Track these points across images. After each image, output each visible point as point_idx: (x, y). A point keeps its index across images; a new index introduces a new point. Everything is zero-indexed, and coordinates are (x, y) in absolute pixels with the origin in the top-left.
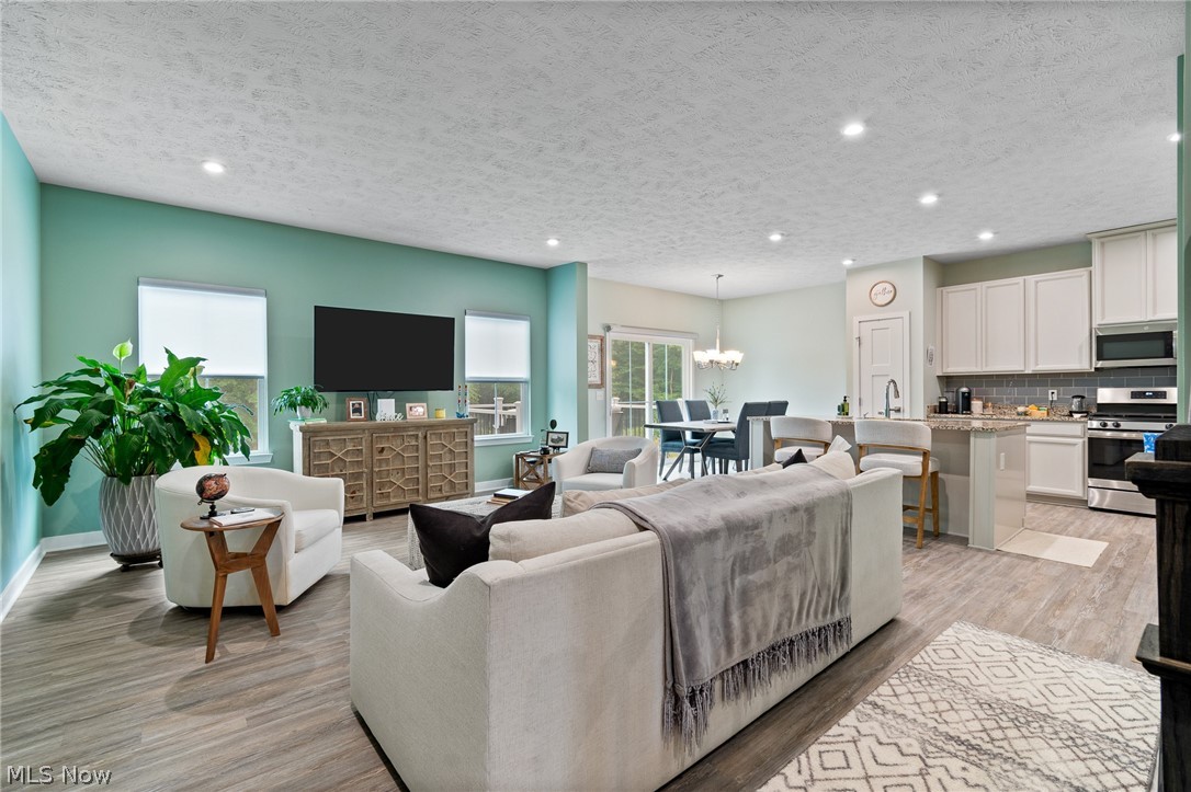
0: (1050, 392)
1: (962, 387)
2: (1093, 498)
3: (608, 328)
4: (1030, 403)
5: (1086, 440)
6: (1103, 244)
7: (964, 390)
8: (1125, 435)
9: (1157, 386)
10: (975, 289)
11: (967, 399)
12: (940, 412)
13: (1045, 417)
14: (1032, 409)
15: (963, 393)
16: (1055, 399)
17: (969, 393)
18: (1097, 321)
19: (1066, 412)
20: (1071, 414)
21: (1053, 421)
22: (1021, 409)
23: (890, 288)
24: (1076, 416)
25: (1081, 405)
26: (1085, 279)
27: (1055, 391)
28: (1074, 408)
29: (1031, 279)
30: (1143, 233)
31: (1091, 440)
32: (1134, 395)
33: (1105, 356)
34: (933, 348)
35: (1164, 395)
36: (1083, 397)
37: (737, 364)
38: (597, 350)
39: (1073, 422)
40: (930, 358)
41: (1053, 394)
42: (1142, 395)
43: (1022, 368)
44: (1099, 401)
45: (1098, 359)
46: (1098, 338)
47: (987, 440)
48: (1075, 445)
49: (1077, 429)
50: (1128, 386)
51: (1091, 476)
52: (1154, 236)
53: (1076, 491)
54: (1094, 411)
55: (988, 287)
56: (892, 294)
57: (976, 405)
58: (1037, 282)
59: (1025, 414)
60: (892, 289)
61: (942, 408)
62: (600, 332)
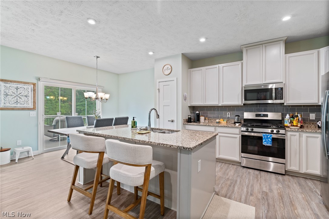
0: (228, 113)
1: (197, 111)
2: (243, 162)
3: (39, 79)
4: (221, 118)
5: (241, 136)
6: (247, 50)
7: (197, 112)
8: (256, 135)
9: (264, 112)
10: (202, 70)
11: (198, 116)
12: (188, 122)
13: (226, 125)
14: (221, 120)
15: (197, 114)
16: (229, 116)
17: (199, 114)
18: (245, 84)
19: (233, 122)
20: (235, 123)
21: (228, 127)
22: (217, 121)
23: (170, 67)
24: (237, 124)
25: (238, 119)
26: (240, 65)
27: (229, 113)
28: (236, 121)
29: (221, 65)
30: (262, 45)
31: (243, 136)
32: (257, 115)
33: (248, 98)
34: (187, 94)
35: (267, 116)
36: (239, 116)
37: (107, 99)
38: (30, 90)
39: (236, 127)
40: (185, 99)
41: (228, 114)
42: (259, 115)
43: (218, 104)
44: (244, 118)
45: (245, 100)
46: (245, 90)
47: (187, 155)
48: (236, 138)
49: (237, 131)
50: (254, 112)
51: (242, 152)
52: (266, 46)
53: (236, 158)
54: (243, 122)
55: (206, 69)
56: (170, 70)
57: (202, 119)
58: (223, 67)
59: (219, 122)
60: (170, 68)
61: (189, 121)
62: (35, 81)
